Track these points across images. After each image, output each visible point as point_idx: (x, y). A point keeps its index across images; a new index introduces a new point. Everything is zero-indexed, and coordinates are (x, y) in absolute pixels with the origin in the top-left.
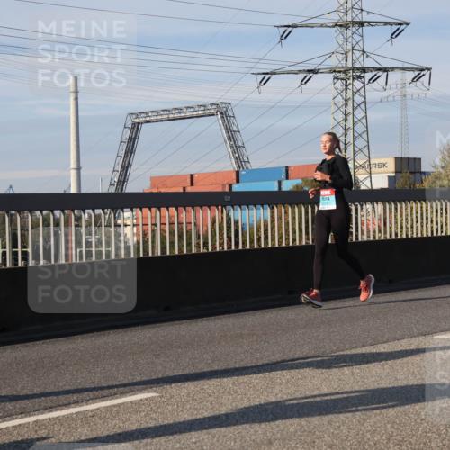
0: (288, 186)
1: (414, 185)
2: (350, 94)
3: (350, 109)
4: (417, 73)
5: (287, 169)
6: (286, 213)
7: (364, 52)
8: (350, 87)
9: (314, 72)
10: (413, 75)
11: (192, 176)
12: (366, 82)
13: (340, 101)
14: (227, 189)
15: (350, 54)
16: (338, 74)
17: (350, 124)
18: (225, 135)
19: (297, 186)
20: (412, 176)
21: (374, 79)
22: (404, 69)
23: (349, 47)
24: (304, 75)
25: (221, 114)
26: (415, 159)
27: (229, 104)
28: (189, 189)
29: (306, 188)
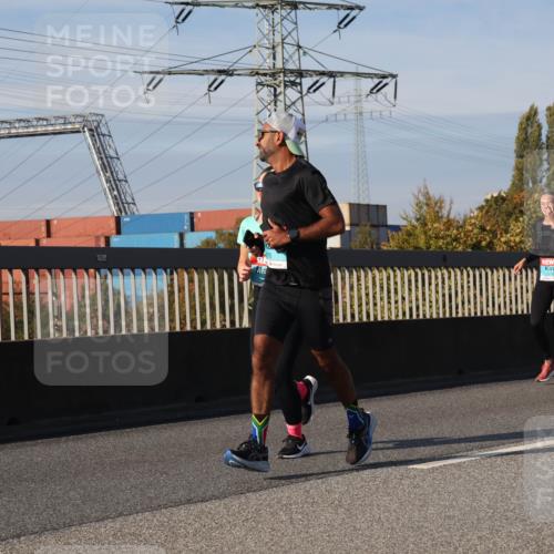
0: (194, 241)
1: (378, 244)
2: (280, 107)
4: (376, 81)
5: (192, 215)
6: (191, 281)
7: (299, 47)
8: (281, 98)
9: (228, 73)
10: (371, 83)
11: (48, 223)
12: (305, 92)
14: (103, 245)
15: (279, 49)
16: (263, 78)
18: (98, 163)
19: (207, 242)
20: (374, 231)
21: (315, 88)
22: (358, 74)
23: (278, 39)
24: (212, 78)
25: (91, 130)
26: (377, 206)
27: (103, 116)
28: (45, 242)
29: (221, 245)
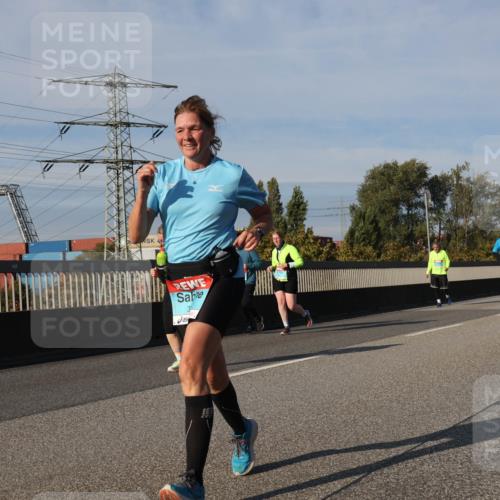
0: (71, 256)
2: (121, 182)
3: (121, 194)
5: (70, 242)
7: (131, 148)
8: (121, 175)
9: (90, 161)
12: (134, 172)
13: (113, 186)
14: (18, 259)
15: (120, 149)
16: (110, 165)
17: (122, 206)
18: (15, 212)
19: (78, 258)
23: (119, 143)
24: (82, 164)
25: (11, 194)
27: (18, 185)
29: (87, 259)
